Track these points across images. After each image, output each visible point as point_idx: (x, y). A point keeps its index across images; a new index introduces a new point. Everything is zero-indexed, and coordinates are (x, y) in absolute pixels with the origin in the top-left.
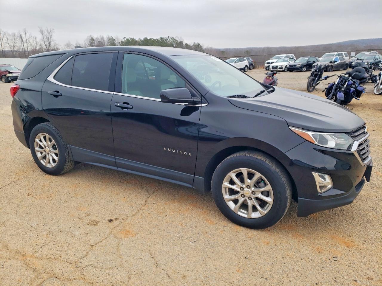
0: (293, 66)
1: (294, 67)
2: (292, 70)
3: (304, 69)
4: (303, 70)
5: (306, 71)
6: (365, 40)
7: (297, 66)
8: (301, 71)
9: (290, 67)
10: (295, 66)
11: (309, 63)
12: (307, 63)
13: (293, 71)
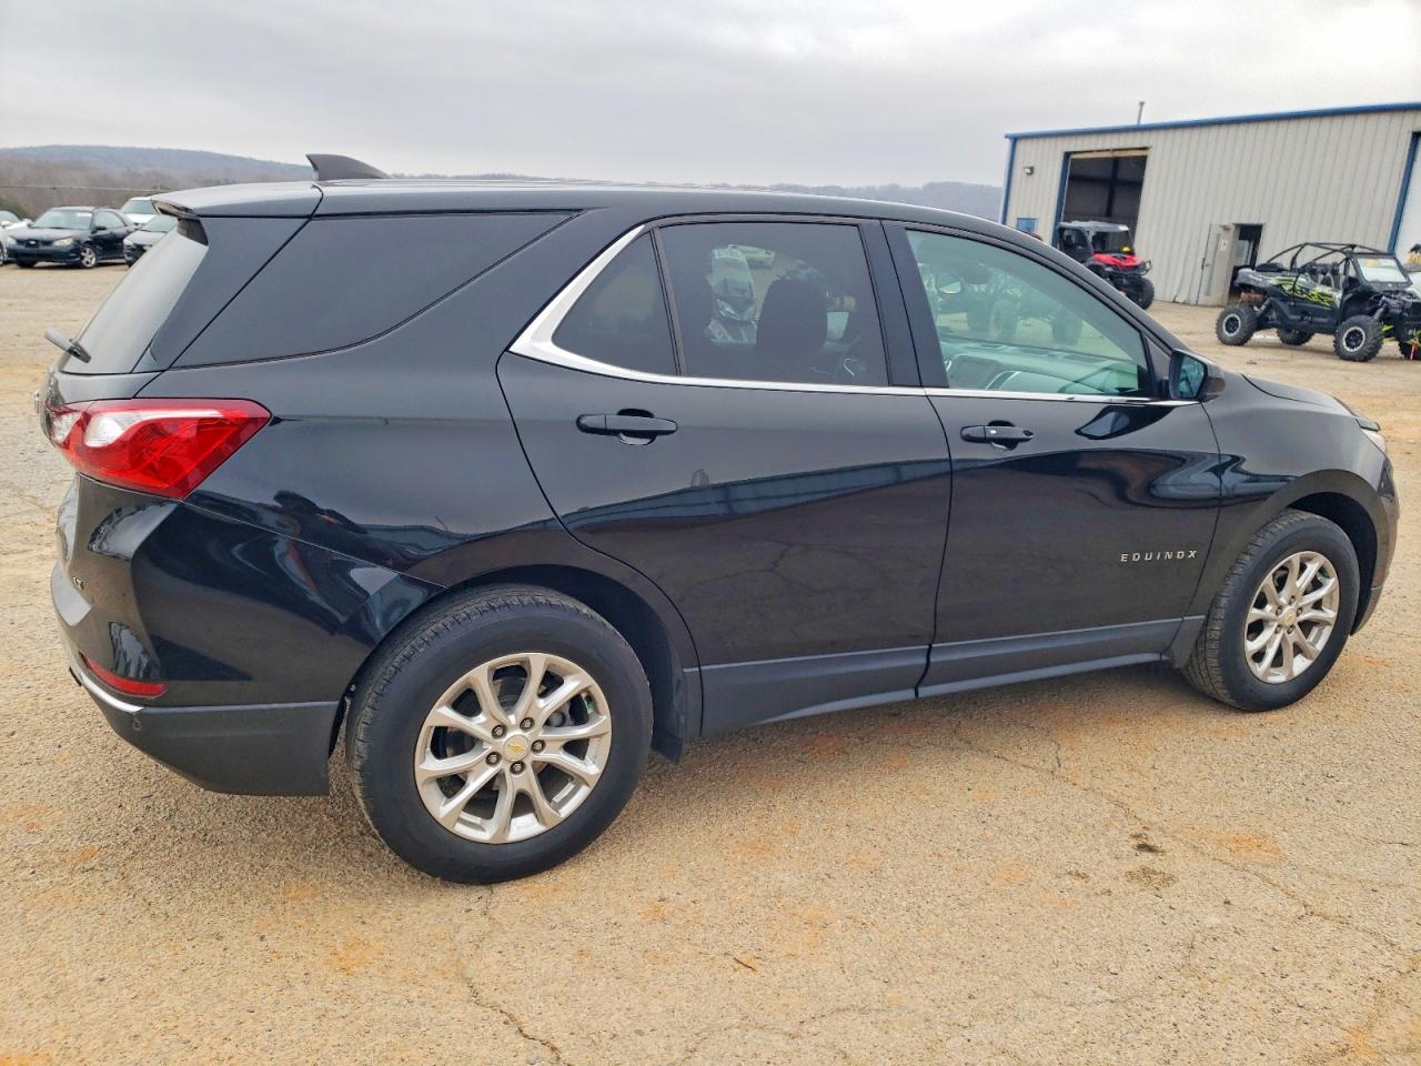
0: (36, 245)
1: (45, 248)
2: (31, 259)
3: (89, 257)
4: (84, 262)
5: (99, 265)
6: (114, 149)
7: (57, 244)
8: (78, 266)
9: (22, 247)
10: (48, 243)
11: (100, 233)
12: (93, 233)
13: (35, 262)
